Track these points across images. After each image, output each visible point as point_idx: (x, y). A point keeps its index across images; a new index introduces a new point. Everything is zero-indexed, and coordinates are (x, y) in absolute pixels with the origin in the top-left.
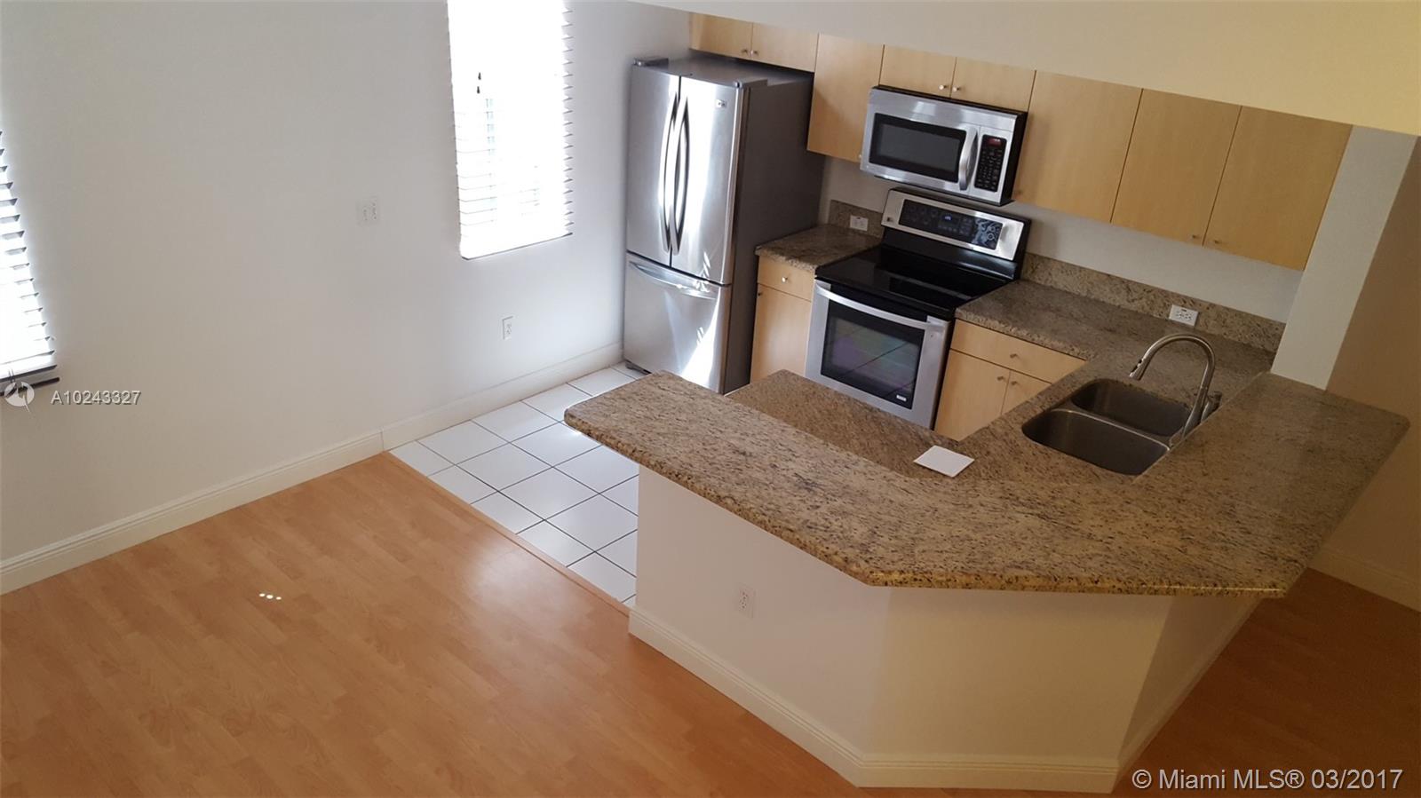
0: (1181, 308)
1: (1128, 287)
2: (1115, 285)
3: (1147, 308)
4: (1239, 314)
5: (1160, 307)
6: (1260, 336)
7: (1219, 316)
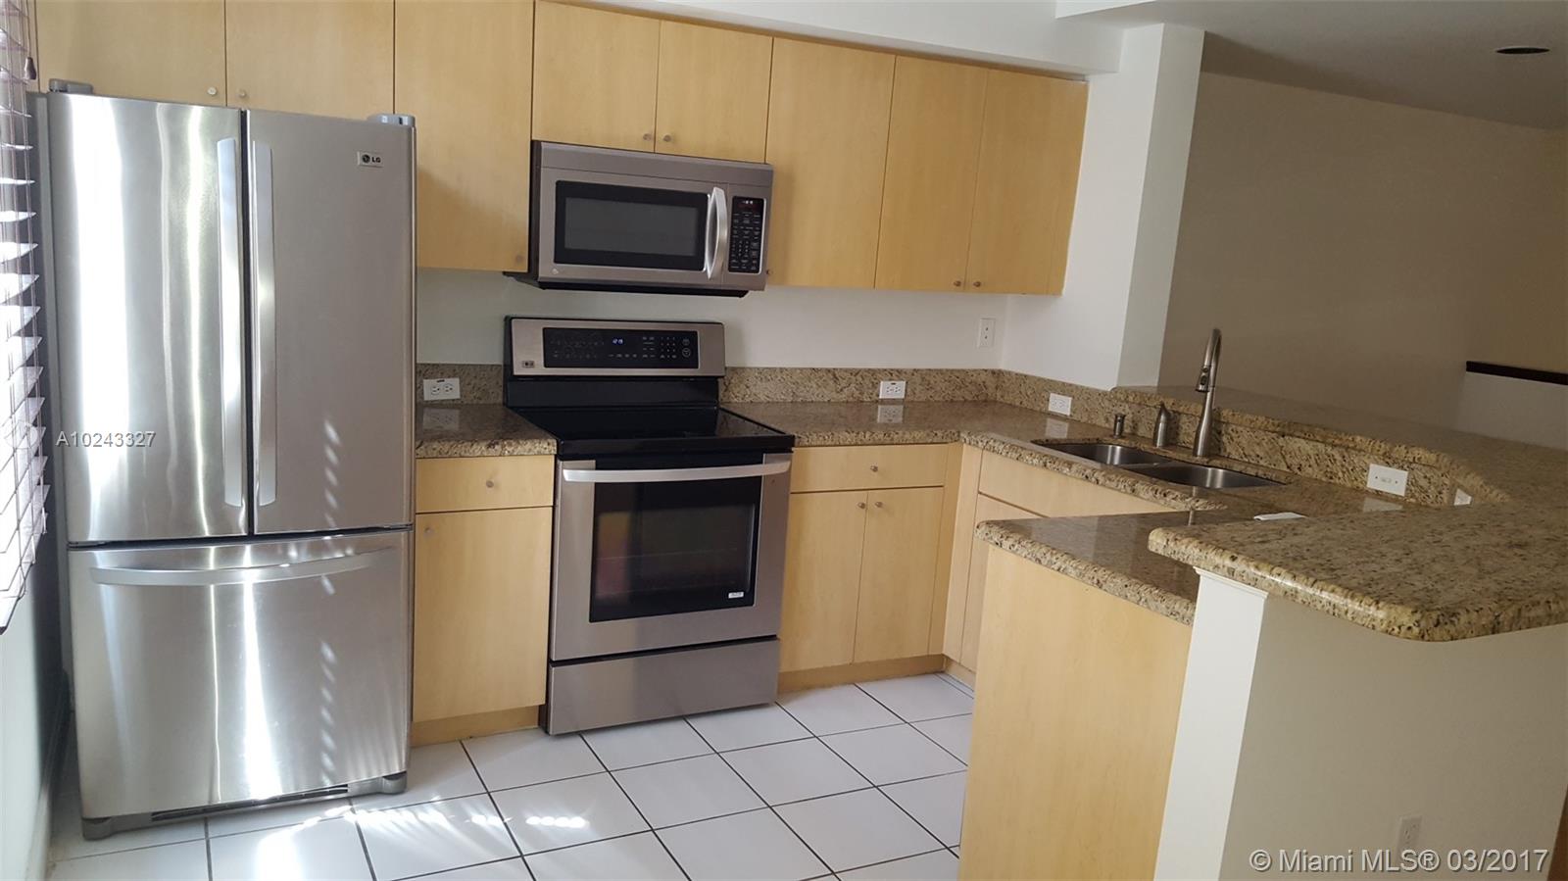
0: (890, 383)
1: (834, 375)
2: (821, 378)
3: (857, 394)
4: (940, 372)
5: (869, 388)
6: (961, 388)
7: (923, 379)
